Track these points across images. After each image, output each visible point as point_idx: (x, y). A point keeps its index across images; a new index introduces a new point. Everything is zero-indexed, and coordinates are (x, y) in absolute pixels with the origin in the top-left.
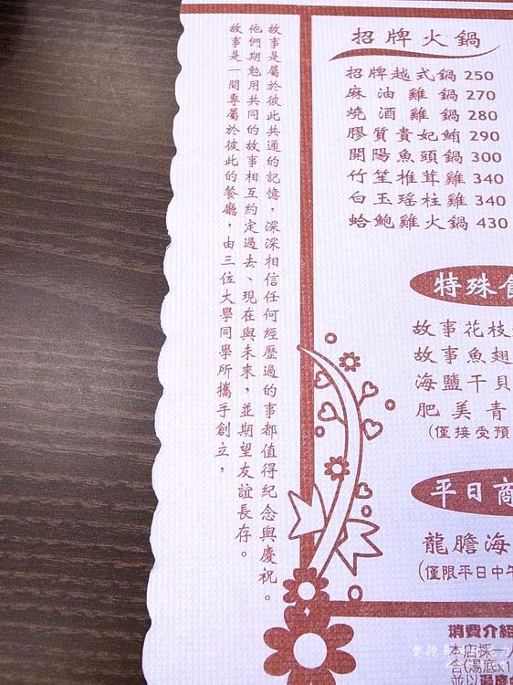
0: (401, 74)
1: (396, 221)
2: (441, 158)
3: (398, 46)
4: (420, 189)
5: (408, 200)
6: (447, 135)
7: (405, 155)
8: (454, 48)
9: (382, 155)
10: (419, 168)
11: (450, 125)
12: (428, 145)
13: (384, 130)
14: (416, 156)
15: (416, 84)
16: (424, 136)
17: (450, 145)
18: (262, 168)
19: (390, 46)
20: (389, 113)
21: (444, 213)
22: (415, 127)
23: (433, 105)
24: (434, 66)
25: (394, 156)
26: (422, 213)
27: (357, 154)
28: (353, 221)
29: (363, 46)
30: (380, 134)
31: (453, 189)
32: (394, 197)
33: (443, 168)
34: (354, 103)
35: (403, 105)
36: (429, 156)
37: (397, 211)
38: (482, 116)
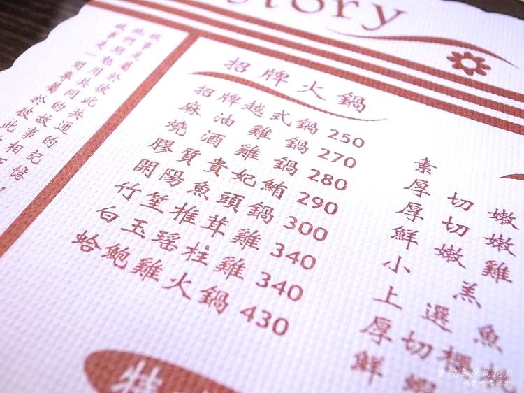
0: (255, 109)
1: (133, 261)
2: (244, 208)
3: (271, 84)
4: (191, 234)
5: (167, 241)
6: (269, 185)
7: (201, 188)
8: (333, 104)
9: (174, 178)
10: (208, 208)
11: (280, 176)
12: (238, 187)
13: (196, 153)
14: (215, 194)
15: (264, 122)
16: (240, 176)
17: (268, 198)
19: (262, 82)
20: (215, 140)
21: (205, 277)
22: (237, 163)
23: (273, 149)
24: (297, 113)
25: (189, 184)
26: (174, 264)
27: (146, 166)
28: (81, 238)
29: (232, 72)
30: (189, 156)
31: (236, 251)
32: (151, 231)
33: (239, 220)
34: (183, 116)
35: (237, 136)
36: (231, 200)
37: (141, 249)
38: (327, 180)
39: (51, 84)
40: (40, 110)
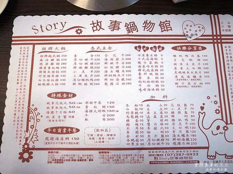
0: (50, 56)
1: (46, 84)
2: (55, 72)
3: (50, 51)
4: (51, 78)
5: (48, 80)
6: (57, 68)
7: (49, 72)
8: (60, 51)
9: (45, 72)
10: (51, 74)
11: (58, 66)
12: (53, 70)
13: (46, 67)
14: (51, 72)
15: (52, 58)
16: (53, 68)
17: (57, 70)
18: (24, 75)
19: (49, 51)
20: (47, 64)
21: (55, 82)
22: (51, 66)
23: (55, 62)
24: (56, 54)
25: (47, 72)
26: (50, 82)
27: (40, 72)
28: (39, 84)
29: (44, 51)
30: (45, 68)
31: (57, 78)
32: (46, 80)
33: (55, 74)
34: (41, 62)
35: (50, 62)
36: (53, 72)
37: (46, 82)
38: (64, 64)
39: (18, 65)
40: (21, 70)
